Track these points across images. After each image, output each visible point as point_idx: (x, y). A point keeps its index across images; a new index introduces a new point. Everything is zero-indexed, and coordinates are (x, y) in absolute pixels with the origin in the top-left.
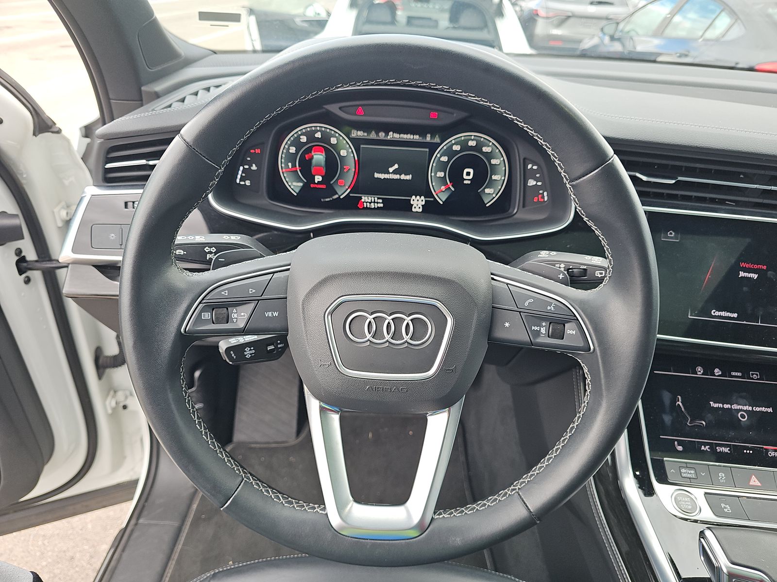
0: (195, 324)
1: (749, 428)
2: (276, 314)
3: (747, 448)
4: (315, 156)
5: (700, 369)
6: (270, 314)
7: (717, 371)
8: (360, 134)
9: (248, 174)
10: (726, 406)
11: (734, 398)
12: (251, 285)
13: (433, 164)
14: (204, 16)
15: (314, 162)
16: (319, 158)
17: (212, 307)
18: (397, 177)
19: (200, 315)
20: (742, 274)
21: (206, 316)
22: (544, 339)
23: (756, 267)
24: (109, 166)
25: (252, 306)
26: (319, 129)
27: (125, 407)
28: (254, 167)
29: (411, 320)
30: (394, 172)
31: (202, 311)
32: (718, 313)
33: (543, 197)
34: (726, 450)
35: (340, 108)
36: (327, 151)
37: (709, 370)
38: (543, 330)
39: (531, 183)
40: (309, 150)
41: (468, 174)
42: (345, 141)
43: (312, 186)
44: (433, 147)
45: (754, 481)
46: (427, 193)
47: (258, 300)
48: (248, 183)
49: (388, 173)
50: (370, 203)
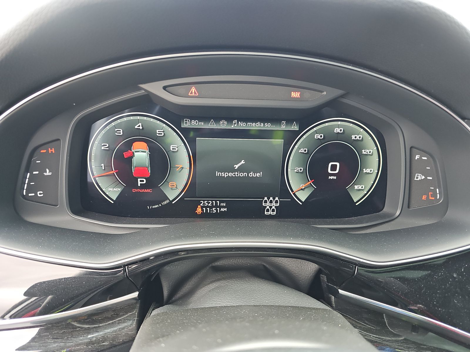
4: (136, 154)
8: (195, 124)
15: (134, 160)
18: (243, 175)
28: (48, 173)
30: (240, 169)
33: (435, 195)
35: (165, 88)
36: (151, 146)
39: (420, 177)
40: (128, 146)
41: (334, 168)
43: (134, 191)
46: (283, 193)
49: (233, 170)
50: (211, 208)
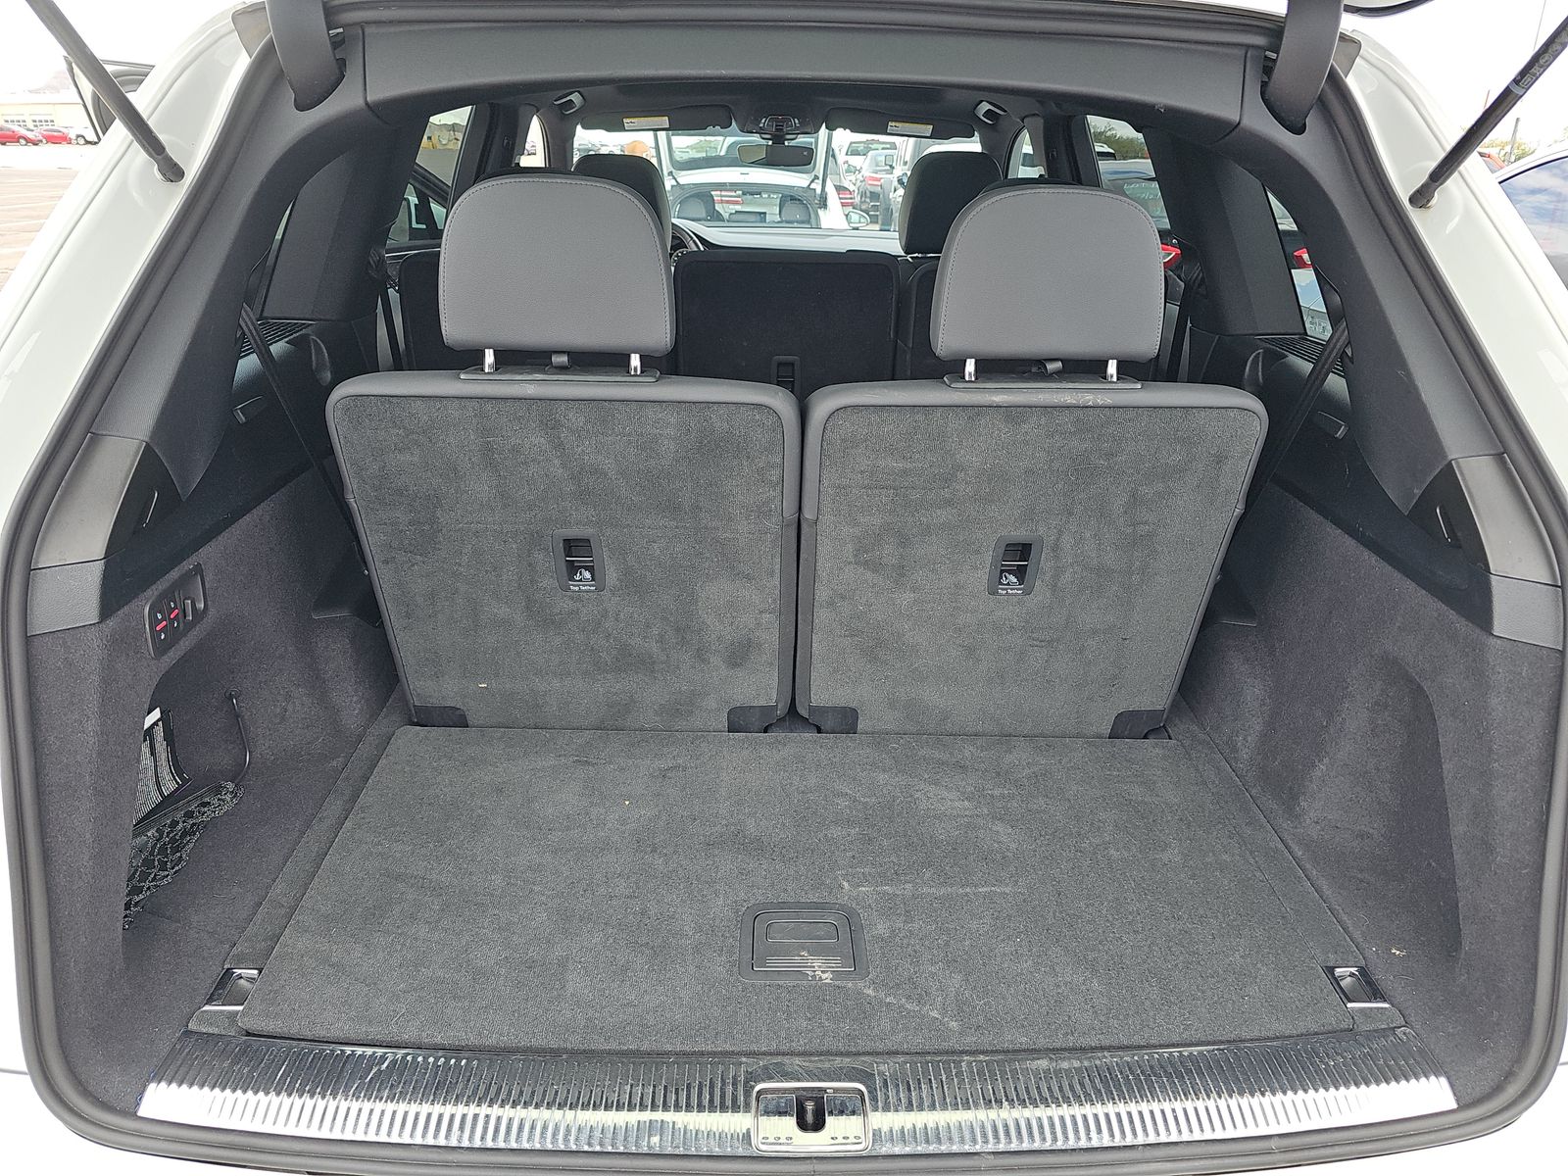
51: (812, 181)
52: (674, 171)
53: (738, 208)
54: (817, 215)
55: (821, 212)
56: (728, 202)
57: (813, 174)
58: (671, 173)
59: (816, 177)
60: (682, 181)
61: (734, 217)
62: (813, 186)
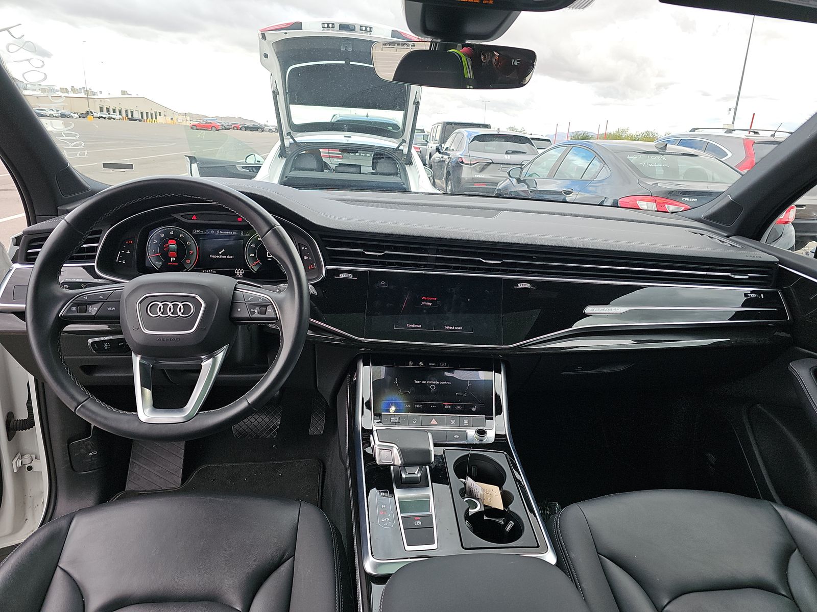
0: (67, 312)
1: (436, 393)
2: (114, 309)
3: (433, 404)
4: (170, 246)
5: (411, 363)
6: (110, 309)
7: (421, 364)
8: (198, 231)
9: (124, 256)
10: (424, 382)
11: (429, 377)
12: (101, 295)
13: (247, 248)
14: (106, 166)
16: (173, 246)
17: (77, 304)
18: (223, 257)
19: (70, 308)
20: (423, 303)
21: (74, 309)
22: (257, 315)
23: (430, 299)
24: (29, 251)
25: (101, 304)
26: (172, 229)
27: (30, 468)
28: (128, 252)
29: (183, 305)
30: (222, 254)
31: (72, 306)
32: (410, 326)
34: (420, 406)
35: (181, 216)
36: (178, 242)
37: (416, 363)
38: (256, 311)
40: (166, 242)
41: (270, 254)
42: (189, 235)
43: (169, 264)
44: (246, 239)
45: (434, 422)
46: (245, 266)
47: (104, 302)
48: (124, 262)
49: (219, 255)
51: (400, 145)
52: (291, 132)
53: (340, 161)
54: (405, 170)
55: (407, 168)
56: (333, 157)
57: (401, 139)
58: (289, 134)
59: (404, 141)
60: (298, 140)
61: (340, 169)
62: (401, 148)
